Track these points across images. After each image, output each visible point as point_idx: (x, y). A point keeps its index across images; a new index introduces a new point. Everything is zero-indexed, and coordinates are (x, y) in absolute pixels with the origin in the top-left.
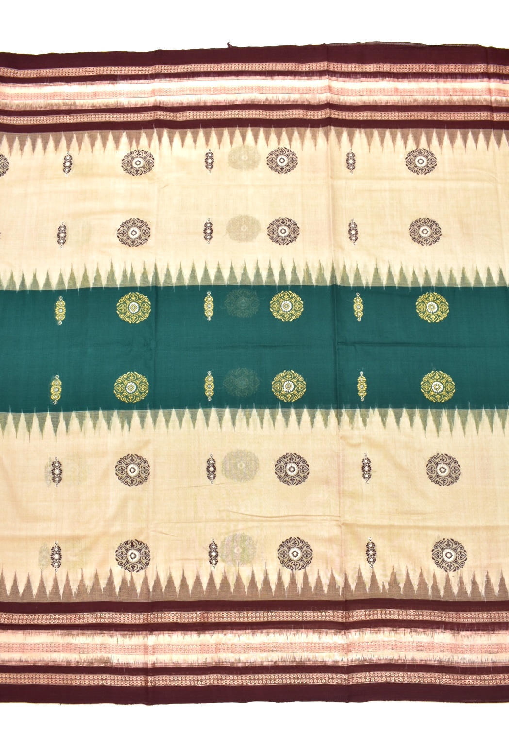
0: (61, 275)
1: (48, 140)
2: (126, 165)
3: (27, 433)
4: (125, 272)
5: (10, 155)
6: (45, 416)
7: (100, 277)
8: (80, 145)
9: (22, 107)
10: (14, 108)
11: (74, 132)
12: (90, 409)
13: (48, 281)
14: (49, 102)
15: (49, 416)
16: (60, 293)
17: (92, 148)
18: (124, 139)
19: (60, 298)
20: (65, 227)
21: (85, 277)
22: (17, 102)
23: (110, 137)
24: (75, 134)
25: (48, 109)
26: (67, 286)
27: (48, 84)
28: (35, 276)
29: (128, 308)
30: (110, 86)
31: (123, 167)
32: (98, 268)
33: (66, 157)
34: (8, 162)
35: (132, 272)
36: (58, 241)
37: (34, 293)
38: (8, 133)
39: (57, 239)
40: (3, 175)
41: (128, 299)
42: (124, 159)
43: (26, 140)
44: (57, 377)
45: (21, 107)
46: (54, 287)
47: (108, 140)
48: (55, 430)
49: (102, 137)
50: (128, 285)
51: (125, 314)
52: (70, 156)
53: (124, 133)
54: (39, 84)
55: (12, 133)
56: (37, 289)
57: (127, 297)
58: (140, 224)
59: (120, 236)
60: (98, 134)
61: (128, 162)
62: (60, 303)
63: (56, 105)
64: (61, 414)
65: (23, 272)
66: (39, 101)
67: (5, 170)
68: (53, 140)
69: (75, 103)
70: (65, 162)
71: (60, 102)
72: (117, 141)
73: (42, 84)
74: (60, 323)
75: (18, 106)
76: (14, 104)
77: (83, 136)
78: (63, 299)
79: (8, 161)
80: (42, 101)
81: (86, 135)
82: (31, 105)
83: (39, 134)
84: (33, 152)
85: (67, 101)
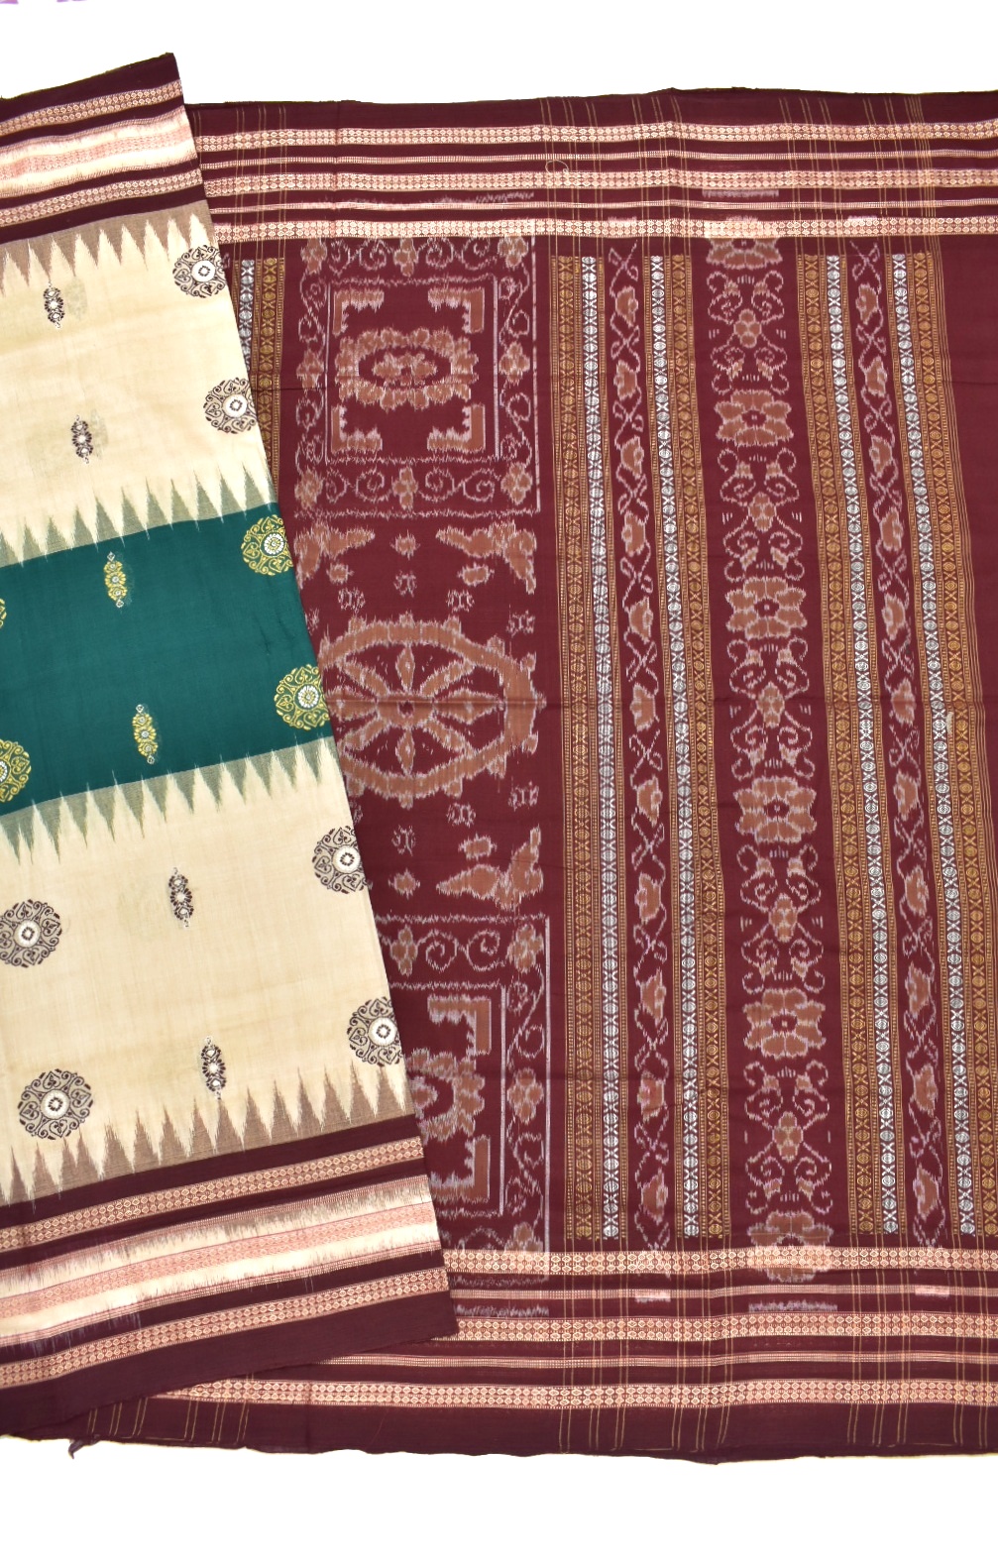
0: (162, 808)
1: (275, 1123)
2: (81, 1093)
3: (155, 492)
4: (30, 843)
5: (352, 1067)
6: (125, 528)
7: (75, 817)
8: (198, 1123)
9: (351, 1198)
10: (371, 1190)
11: (217, 1153)
12: (42, 559)
13: (187, 791)
14: (289, 1225)
15: (120, 529)
16: (155, 771)
17: (167, 1119)
18: (99, 1156)
19: (151, 760)
20: (179, 916)
21: (107, 811)
22: (369, 1209)
23: (131, 1155)
24: (214, 1147)
25: (289, 1206)
26: (144, 787)
27: (305, 1274)
28: (218, 797)
29: (8, 768)
30: (152, 1293)
31: (88, 1087)
32: (85, 836)
33: (223, 1086)
34: (354, 1048)
35: (15, 844)
36: (186, 881)
37: (208, 759)
38: (370, 1122)
39: (189, 886)
40: (354, 1015)
41: (11, 786)
42: (90, 1105)
43: (327, 1114)
44: (120, 604)
45: (356, 1200)
46: (171, 781)
47: (135, 1146)
48: (100, 508)
49: (150, 1150)
50: (18, 815)
51: (14, 755)
52: (212, 1088)
53: (101, 1172)
54: (327, 1270)
55: (361, 1124)
56: (206, 768)
57: (15, 790)
58: (19, 955)
59: (54, 918)
60: (160, 1157)
61: (79, 1102)
62: (148, 748)
63: (271, 1219)
64: (95, 539)
65: (245, 799)
66: (315, 1222)
67: (354, 1028)
68: (263, 1126)
69: (228, 1232)
70: (221, 1072)
71: (263, 1230)
72: (114, 1147)
73: (320, 1272)
74: (140, 708)
75: (363, 1199)
76: (373, 1204)
77: (194, 1146)
78: (145, 758)
79: (354, 1052)
80: (308, 1224)
81: (188, 1151)
82: (332, 1206)
83: (300, 1136)
84: (302, 1087)
85: (248, 1233)
